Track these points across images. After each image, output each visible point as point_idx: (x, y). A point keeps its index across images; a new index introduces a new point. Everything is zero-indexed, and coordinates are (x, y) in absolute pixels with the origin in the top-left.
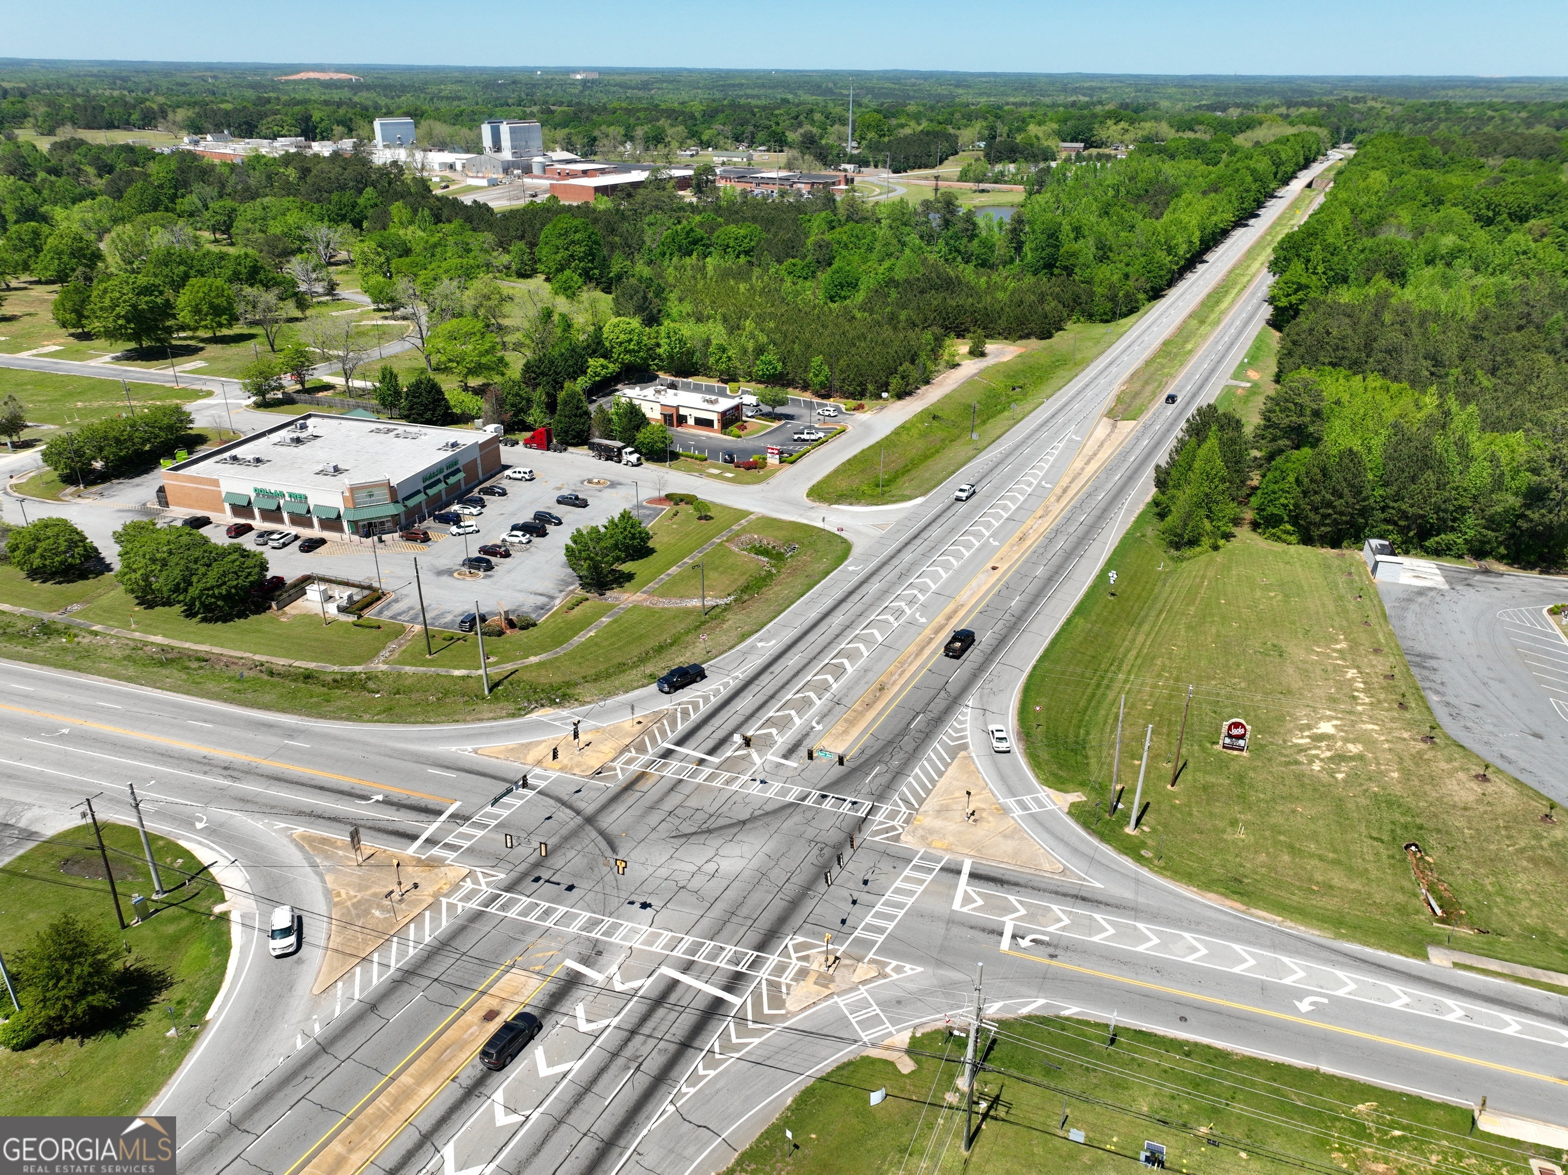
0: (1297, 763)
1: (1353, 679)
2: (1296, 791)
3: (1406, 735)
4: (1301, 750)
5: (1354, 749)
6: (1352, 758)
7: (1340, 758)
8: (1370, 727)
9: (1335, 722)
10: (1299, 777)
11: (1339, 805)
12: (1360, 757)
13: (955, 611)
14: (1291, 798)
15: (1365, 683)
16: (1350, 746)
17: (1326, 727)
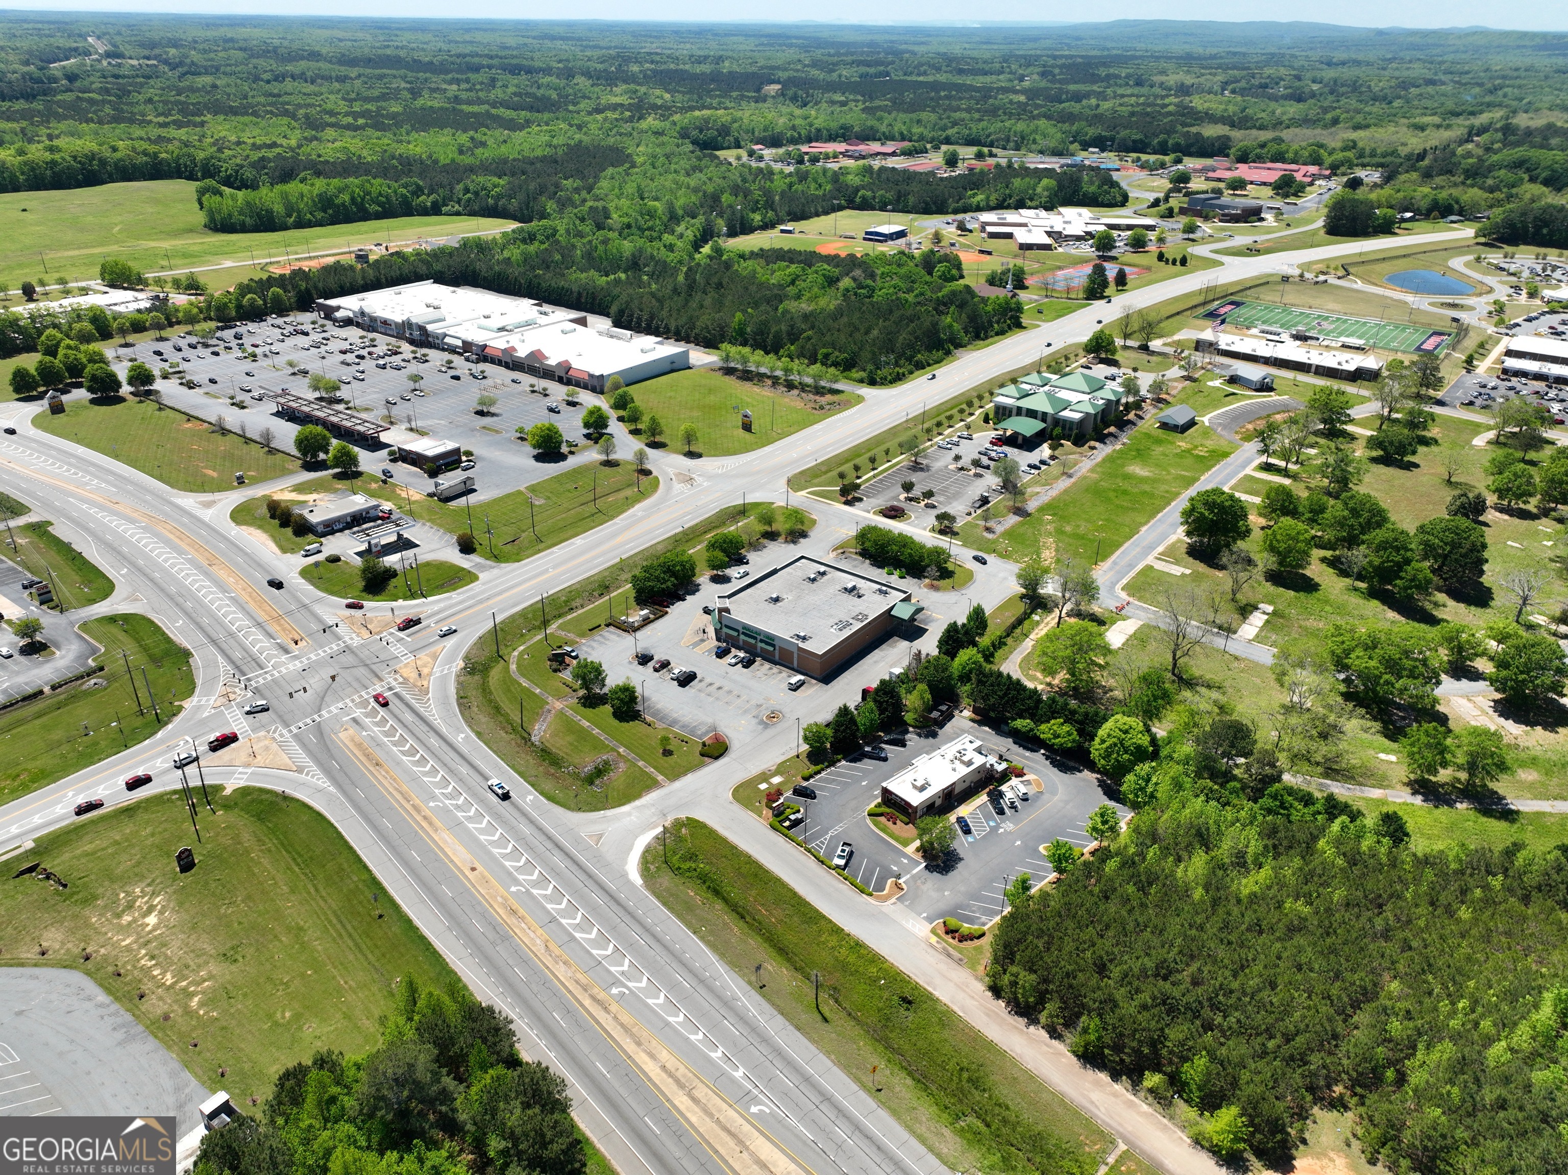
0: (149, 885)
1: (163, 974)
2: (136, 870)
3: (103, 951)
4: (154, 894)
5: (127, 918)
6: (123, 911)
7: (130, 906)
8: (128, 942)
9: (149, 928)
10: (142, 877)
11: (112, 881)
12: (119, 916)
13: (431, 824)
14: (139, 863)
15: (154, 977)
16: (129, 918)
17: (152, 920)
